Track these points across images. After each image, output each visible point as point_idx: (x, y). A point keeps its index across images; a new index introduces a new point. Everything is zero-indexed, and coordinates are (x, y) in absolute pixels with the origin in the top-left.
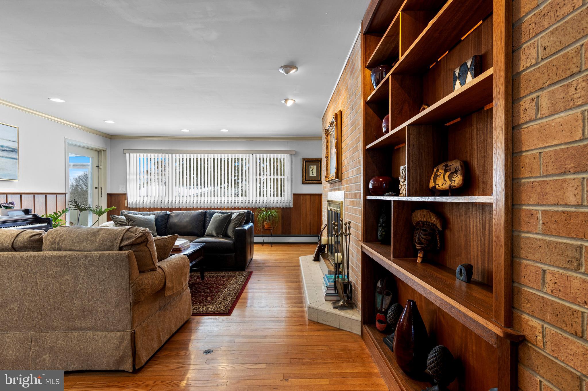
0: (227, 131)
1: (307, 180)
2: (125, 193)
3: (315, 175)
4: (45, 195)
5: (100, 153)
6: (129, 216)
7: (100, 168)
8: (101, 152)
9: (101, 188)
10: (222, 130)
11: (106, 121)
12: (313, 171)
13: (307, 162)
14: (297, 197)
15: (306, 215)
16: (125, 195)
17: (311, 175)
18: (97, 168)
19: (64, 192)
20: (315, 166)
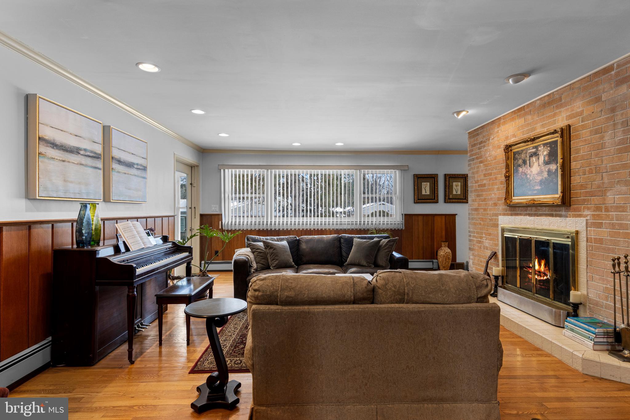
0: (342, 144)
1: (419, 199)
2: (218, 213)
3: (428, 193)
4: (161, 218)
5: (193, 168)
6: (269, 243)
7: (194, 185)
8: (195, 168)
9: (195, 208)
10: (337, 144)
11: (220, 135)
12: (426, 189)
13: (419, 179)
14: (408, 218)
15: (418, 238)
16: (219, 216)
17: (424, 193)
18: (191, 185)
19: (173, 214)
20: (428, 184)
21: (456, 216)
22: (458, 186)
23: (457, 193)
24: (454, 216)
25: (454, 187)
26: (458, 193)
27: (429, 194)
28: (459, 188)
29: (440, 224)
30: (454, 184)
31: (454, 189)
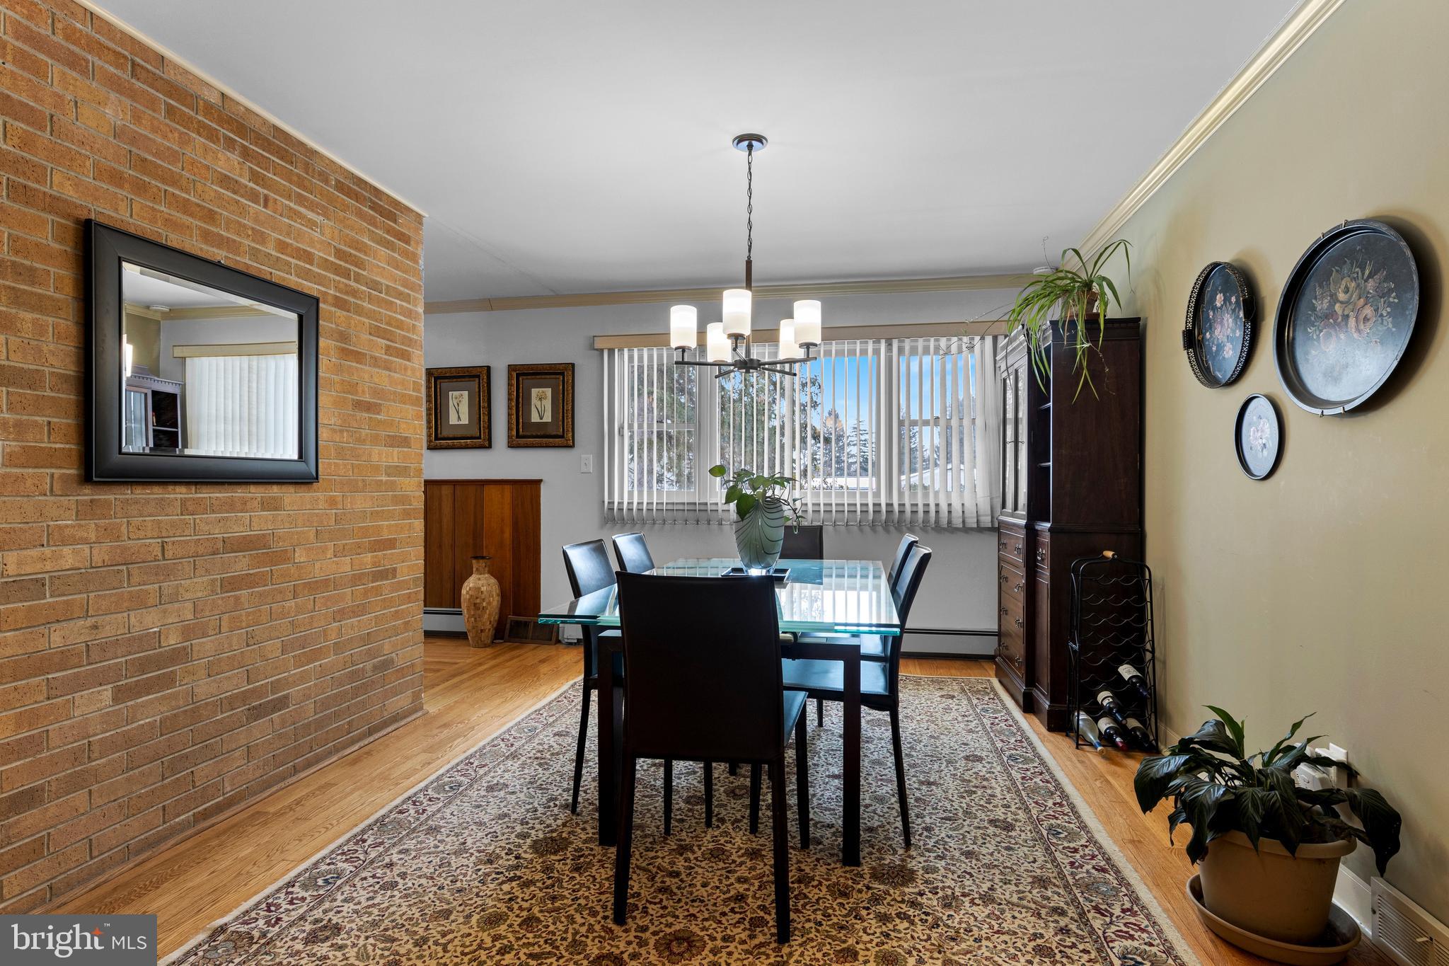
1: (442, 438)
3: (465, 419)
12: (459, 410)
17: (453, 420)
20: (466, 393)
21: (542, 486)
22: (545, 398)
23: (541, 419)
24: (537, 483)
25: (534, 401)
26: (544, 420)
27: (467, 423)
28: (548, 404)
29: (498, 508)
30: (534, 392)
31: (533, 409)
